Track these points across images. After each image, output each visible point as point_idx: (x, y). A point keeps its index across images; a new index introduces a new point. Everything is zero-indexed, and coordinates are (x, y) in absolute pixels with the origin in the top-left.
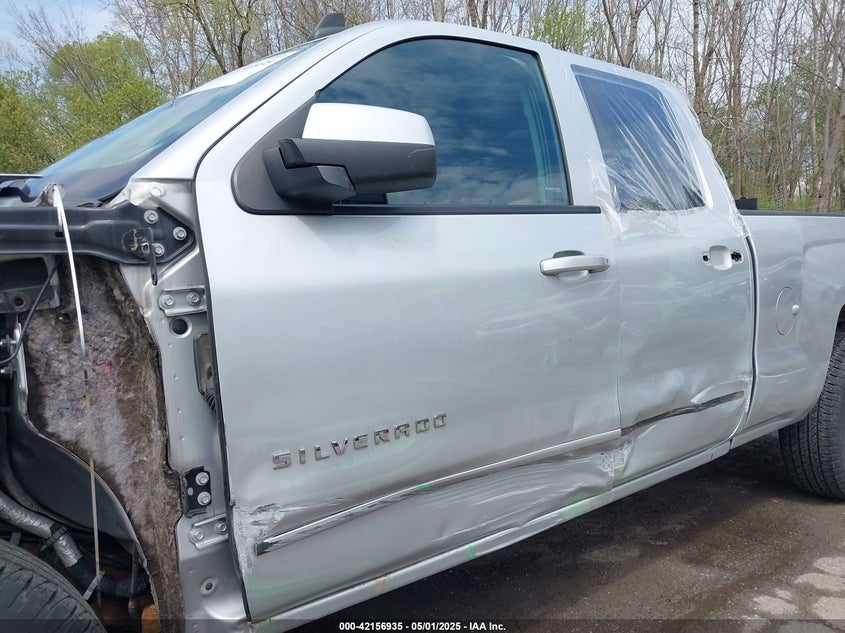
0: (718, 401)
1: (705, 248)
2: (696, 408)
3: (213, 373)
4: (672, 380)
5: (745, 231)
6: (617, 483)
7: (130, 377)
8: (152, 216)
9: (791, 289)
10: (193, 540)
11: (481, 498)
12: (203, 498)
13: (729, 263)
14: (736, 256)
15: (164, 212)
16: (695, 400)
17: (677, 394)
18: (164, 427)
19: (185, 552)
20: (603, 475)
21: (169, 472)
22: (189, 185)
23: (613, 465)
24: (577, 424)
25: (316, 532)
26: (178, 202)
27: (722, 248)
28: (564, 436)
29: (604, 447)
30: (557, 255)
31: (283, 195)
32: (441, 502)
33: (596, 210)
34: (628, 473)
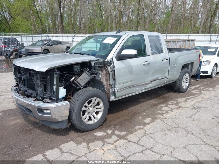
0: (163, 78)
1: (163, 59)
2: (159, 79)
3: (115, 76)
4: (157, 76)
5: (169, 56)
6: (149, 88)
7: (106, 76)
8: (109, 62)
9: (175, 63)
10: (111, 90)
11: (135, 89)
12: (112, 87)
13: (166, 60)
14: (167, 59)
15: (110, 61)
16: (160, 78)
17: (157, 78)
18: (110, 80)
19: (111, 92)
20: (148, 87)
21: (110, 85)
22: (112, 58)
23: (148, 86)
24: (145, 81)
25: (121, 91)
26: (111, 60)
27: (165, 59)
28: (144, 82)
29: (148, 84)
30: (145, 62)
31: (120, 59)
32: (131, 89)
33: (149, 56)
34: (150, 87)
